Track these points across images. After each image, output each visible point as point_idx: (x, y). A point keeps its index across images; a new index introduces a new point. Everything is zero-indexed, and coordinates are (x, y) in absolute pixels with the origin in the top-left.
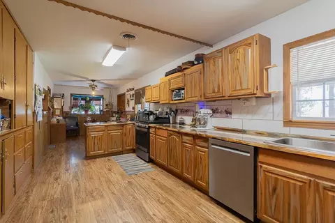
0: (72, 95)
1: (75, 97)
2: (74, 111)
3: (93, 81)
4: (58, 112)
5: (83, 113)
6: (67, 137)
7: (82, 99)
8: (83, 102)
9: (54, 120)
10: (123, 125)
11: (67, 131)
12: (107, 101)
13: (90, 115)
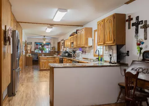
0: (35, 43)
1: (36, 44)
2: (36, 51)
3: (44, 36)
4: (29, 51)
5: (40, 52)
6: (33, 64)
7: (40, 45)
8: (41, 46)
9: (28, 55)
10: (55, 58)
11: (33, 61)
12: (52, 46)
13: (44, 53)
